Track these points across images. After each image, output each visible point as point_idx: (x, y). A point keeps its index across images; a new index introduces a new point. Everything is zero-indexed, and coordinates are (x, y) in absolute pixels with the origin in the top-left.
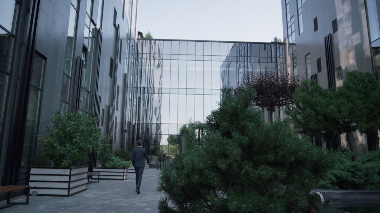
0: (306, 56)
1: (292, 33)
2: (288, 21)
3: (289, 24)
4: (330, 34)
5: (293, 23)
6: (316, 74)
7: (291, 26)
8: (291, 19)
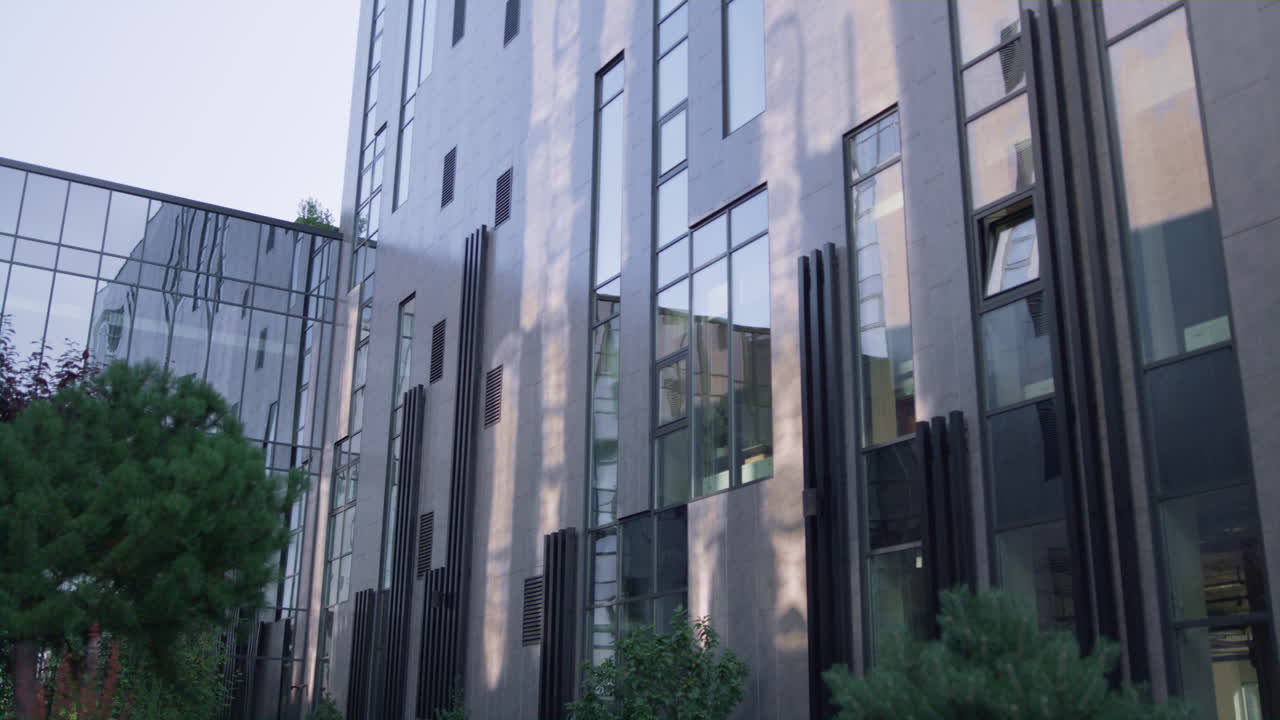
0: (403, 304)
1: (374, 194)
2: (367, 143)
3: (368, 158)
4: (484, 227)
5: (380, 156)
6: (421, 387)
7: (373, 164)
8: (378, 134)
